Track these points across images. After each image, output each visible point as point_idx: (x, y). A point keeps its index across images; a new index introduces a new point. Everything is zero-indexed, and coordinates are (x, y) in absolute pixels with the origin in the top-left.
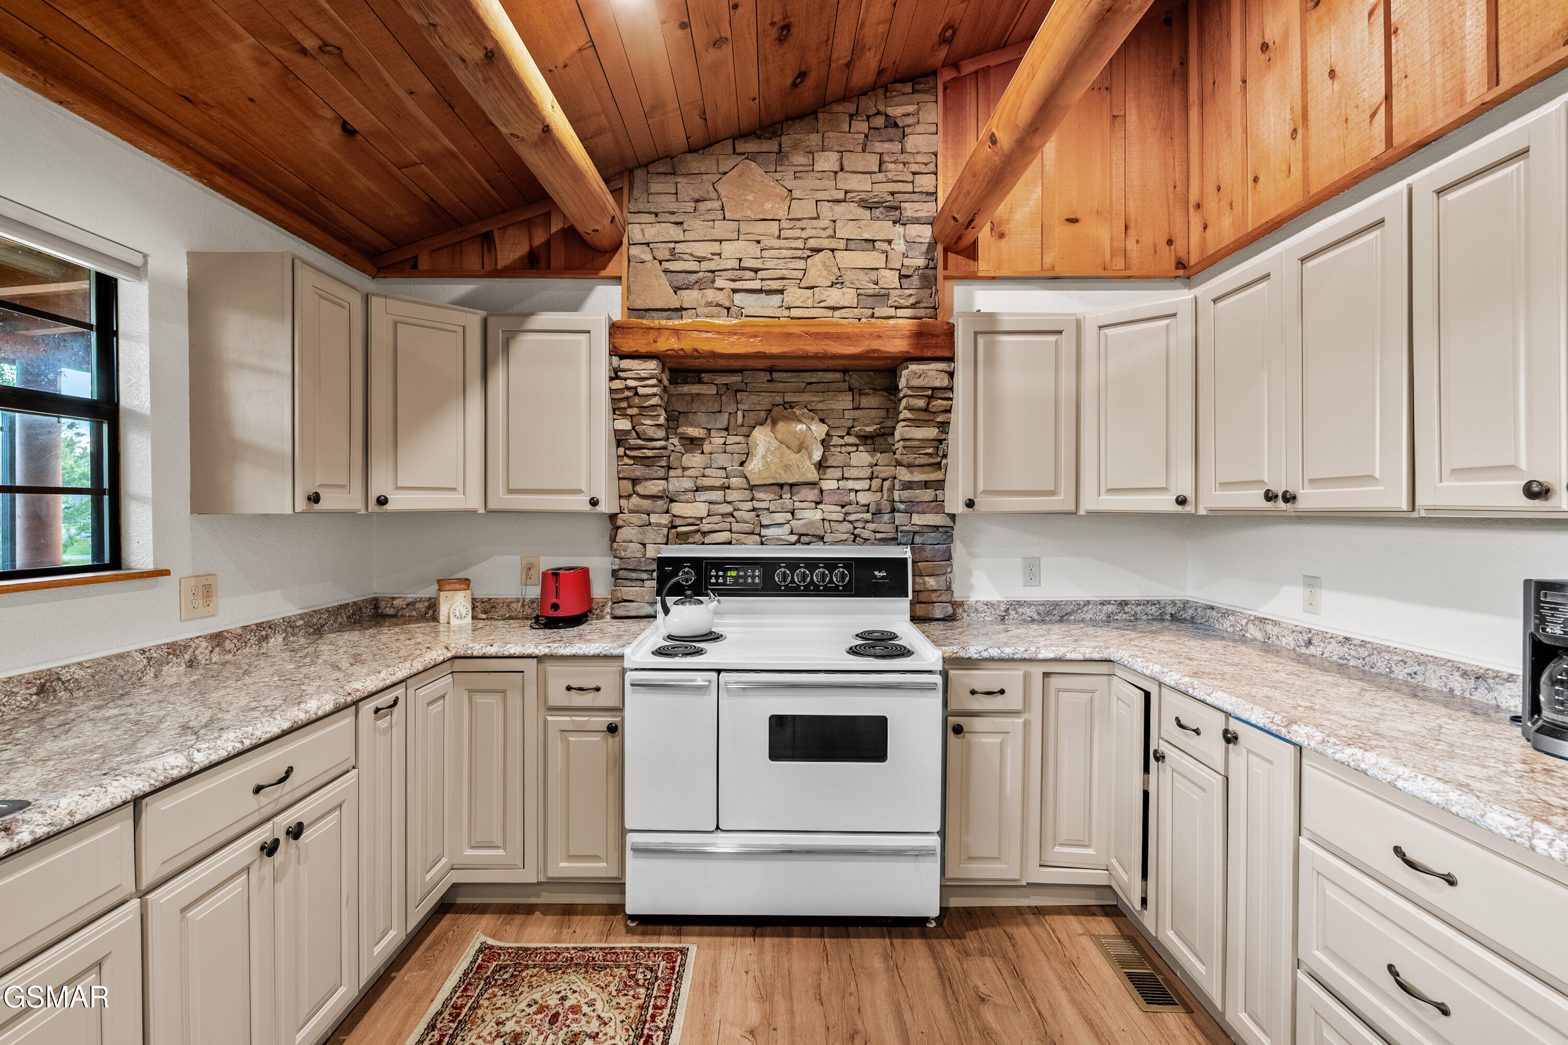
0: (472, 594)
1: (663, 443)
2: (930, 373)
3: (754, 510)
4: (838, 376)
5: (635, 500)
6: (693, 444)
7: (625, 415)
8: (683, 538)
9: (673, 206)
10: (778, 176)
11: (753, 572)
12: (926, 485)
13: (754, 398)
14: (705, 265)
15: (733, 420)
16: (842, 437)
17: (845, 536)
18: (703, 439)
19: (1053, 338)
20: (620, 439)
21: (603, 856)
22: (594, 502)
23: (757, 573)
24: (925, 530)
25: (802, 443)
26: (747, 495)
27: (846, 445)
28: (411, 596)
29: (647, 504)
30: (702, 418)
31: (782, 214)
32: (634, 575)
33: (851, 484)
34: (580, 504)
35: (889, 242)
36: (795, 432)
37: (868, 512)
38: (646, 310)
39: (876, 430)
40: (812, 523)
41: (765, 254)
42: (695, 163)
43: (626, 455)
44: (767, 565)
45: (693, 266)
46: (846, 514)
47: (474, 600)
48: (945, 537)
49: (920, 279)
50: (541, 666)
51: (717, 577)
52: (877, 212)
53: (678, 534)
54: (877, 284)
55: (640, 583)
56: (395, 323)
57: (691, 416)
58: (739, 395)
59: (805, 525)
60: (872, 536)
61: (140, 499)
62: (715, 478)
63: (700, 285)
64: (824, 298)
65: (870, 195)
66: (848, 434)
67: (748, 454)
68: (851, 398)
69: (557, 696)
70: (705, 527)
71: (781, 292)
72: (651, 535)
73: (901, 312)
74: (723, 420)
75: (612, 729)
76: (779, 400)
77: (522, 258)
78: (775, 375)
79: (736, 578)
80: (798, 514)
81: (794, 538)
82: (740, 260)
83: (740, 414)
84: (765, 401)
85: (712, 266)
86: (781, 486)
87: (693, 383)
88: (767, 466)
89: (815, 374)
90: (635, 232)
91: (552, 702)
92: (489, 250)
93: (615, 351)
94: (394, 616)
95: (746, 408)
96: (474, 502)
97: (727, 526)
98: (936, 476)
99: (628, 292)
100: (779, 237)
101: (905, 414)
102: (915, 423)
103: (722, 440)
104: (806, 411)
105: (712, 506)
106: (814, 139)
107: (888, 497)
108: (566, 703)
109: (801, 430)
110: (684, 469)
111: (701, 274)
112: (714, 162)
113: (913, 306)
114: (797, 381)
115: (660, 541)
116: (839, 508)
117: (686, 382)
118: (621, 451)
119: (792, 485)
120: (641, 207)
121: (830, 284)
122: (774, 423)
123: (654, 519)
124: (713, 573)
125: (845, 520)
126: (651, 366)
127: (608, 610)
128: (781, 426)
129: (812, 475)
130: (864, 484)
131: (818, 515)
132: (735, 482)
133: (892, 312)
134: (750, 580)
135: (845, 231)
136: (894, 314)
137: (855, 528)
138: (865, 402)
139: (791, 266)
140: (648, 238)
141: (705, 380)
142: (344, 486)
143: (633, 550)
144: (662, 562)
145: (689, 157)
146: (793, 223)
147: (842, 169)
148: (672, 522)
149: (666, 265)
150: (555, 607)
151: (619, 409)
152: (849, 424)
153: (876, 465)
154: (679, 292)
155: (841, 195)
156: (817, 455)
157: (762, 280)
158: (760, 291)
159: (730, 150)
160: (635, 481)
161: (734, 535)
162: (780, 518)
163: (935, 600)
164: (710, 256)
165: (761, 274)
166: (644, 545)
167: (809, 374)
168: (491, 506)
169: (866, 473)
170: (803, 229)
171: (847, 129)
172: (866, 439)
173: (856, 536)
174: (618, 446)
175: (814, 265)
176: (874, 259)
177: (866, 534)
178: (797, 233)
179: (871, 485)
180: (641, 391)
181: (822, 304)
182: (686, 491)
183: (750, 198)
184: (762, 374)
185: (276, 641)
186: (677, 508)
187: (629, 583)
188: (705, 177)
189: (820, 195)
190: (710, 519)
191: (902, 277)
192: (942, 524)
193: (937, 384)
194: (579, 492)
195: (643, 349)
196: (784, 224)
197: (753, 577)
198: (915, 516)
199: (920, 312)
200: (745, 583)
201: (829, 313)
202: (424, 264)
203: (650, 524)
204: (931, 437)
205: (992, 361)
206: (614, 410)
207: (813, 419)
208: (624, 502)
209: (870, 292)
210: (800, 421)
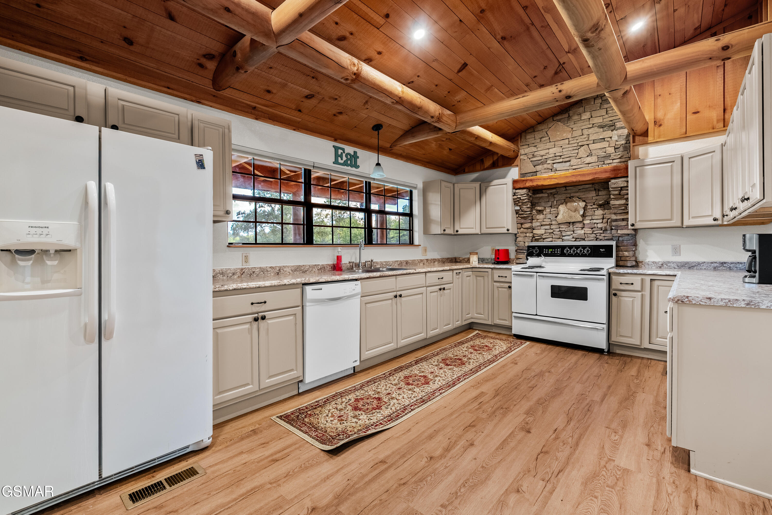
0: (478, 257)
1: (530, 212)
2: (619, 182)
3: (560, 231)
4: (590, 186)
5: (522, 229)
6: (540, 212)
7: (518, 205)
8: (537, 240)
9: (533, 142)
10: (568, 124)
11: (557, 249)
12: (623, 220)
13: (560, 196)
14: (544, 157)
15: (553, 204)
16: (592, 206)
17: (592, 239)
18: (543, 210)
19: (670, 164)
20: (517, 212)
21: (508, 320)
22: (508, 230)
23: (559, 250)
24: (623, 235)
25: (576, 209)
26: (557, 226)
27: (593, 208)
28: (464, 257)
29: (525, 230)
30: (543, 204)
31: (569, 136)
32: (522, 251)
33: (595, 221)
34: (504, 231)
35: (611, 138)
36: (573, 206)
37: (602, 230)
38: (526, 173)
39: (603, 202)
40: (580, 234)
41: (564, 150)
42: (540, 127)
43: (519, 216)
44: (563, 247)
45: (540, 158)
46: (593, 231)
47: (479, 258)
48: (632, 238)
49: (623, 148)
50: (492, 271)
51: (546, 251)
52: (605, 129)
53: (536, 239)
54: (606, 153)
55: (523, 254)
56: (460, 189)
57: (539, 203)
58: (555, 196)
59: (578, 235)
60: (603, 238)
61: (416, 231)
62: (547, 222)
63: (542, 163)
64: (584, 161)
65: (602, 123)
66: (594, 204)
67: (558, 214)
68: (595, 193)
69: (496, 278)
70: (544, 237)
71: (570, 161)
72: (527, 239)
73: (614, 161)
74: (550, 204)
75: (510, 287)
76: (569, 196)
77: (491, 164)
78: (567, 188)
79: (552, 251)
80: (575, 232)
81: (574, 239)
82: (555, 154)
83: (555, 201)
84: (564, 196)
85: (546, 157)
86: (569, 223)
87: (540, 194)
88: (564, 217)
89: (581, 186)
90: (522, 152)
91: (495, 280)
92: (482, 164)
93: (514, 188)
94: (460, 262)
95: (557, 199)
96: (478, 231)
97: (551, 236)
98: (625, 217)
99: (520, 169)
100: (569, 144)
101: (612, 197)
102: (616, 199)
103: (550, 210)
104: (577, 198)
105: (546, 230)
106: (581, 109)
107: (610, 225)
108: (498, 280)
109: (575, 205)
110: (537, 220)
111: (542, 160)
112: (547, 125)
113: (620, 158)
114: (574, 189)
115: (529, 241)
116: (591, 229)
117: (538, 193)
118: (517, 215)
119: (573, 223)
120: (524, 144)
121: (587, 156)
122: (566, 203)
123: (528, 235)
124: (545, 250)
125: (593, 233)
126: (525, 191)
127: (515, 261)
128: (569, 204)
129: (580, 219)
130: (601, 221)
131: (583, 232)
132: (553, 222)
133: (611, 161)
134: (556, 252)
135: (592, 138)
136: (612, 162)
137: (597, 236)
138: (600, 193)
139: (573, 152)
140: (526, 152)
141: (544, 192)
142: (449, 228)
143: (521, 244)
144: (529, 247)
145: (538, 126)
146: (573, 139)
147: (592, 117)
148: (533, 235)
149: (531, 159)
150: (498, 258)
151: (516, 204)
152: (594, 201)
153: (605, 214)
154: (536, 167)
155: (591, 126)
156: (581, 212)
157: (563, 158)
158: (562, 162)
159: (552, 120)
160: (522, 224)
161: (553, 239)
162: (569, 233)
163: (628, 260)
164: (545, 154)
165: (562, 157)
166: (525, 242)
167: (579, 186)
168: (482, 232)
169: (602, 217)
170: (577, 140)
171: (593, 103)
172: (600, 206)
173: (597, 238)
174: (517, 214)
175: (581, 151)
176: (605, 144)
177: (601, 238)
178: (575, 141)
179: (603, 221)
180: (522, 198)
181: (584, 163)
182: (538, 226)
183: (558, 134)
184: (562, 188)
185: (436, 263)
186: (535, 232)
187: (520, 254)
188: (543, 130)
189: (583, 128)
190: (545, 234)
191: (615, 149)
192: (630, 233)
193: (622, 185)
194: (504, 227)
195: (522, 187)
196: (570, 140)
197: (557, 251)
198: (619, 231)
199: (623, 160)
200: (555, 253)
201: (587, 165)
202: (466, 171)
203: (526, 236)
204: (622, 203)
205: (642, 176)
206: (515, 204)
207: (580, 201)
208: (519, 230)
209: (603, 156)
210: (575, 202)
